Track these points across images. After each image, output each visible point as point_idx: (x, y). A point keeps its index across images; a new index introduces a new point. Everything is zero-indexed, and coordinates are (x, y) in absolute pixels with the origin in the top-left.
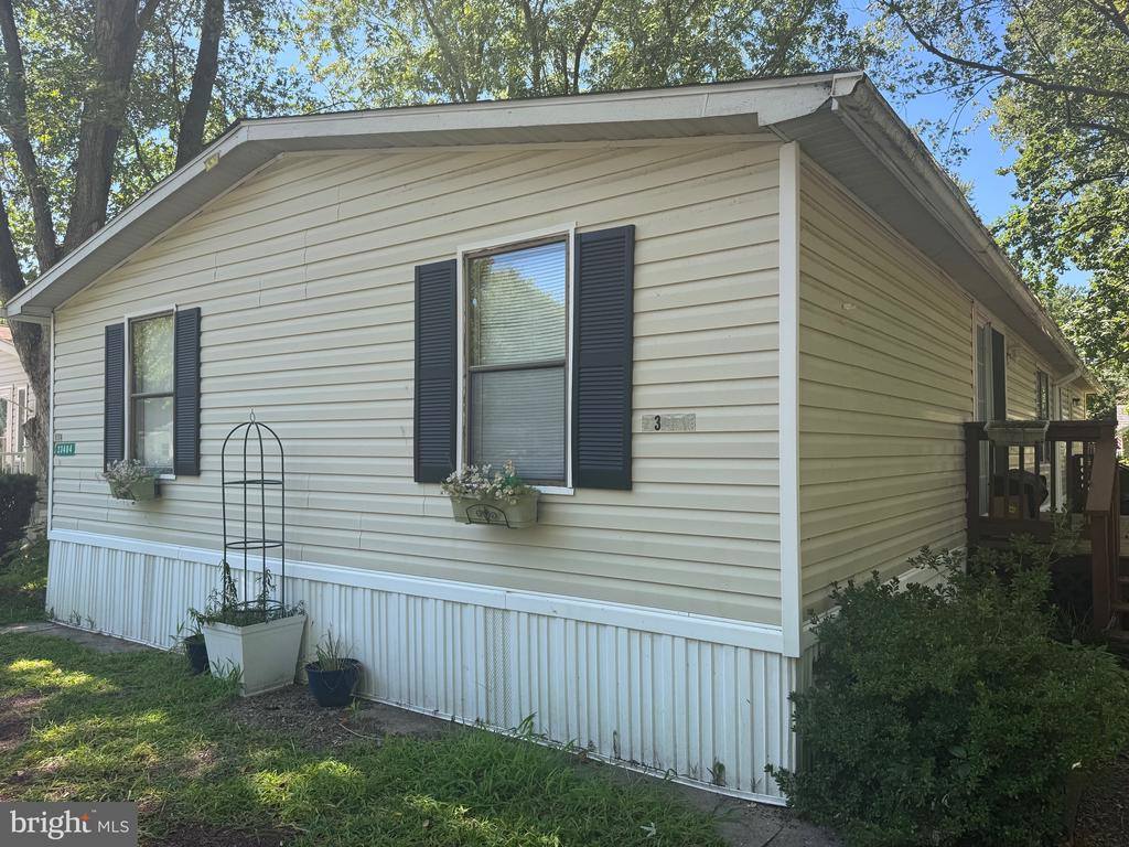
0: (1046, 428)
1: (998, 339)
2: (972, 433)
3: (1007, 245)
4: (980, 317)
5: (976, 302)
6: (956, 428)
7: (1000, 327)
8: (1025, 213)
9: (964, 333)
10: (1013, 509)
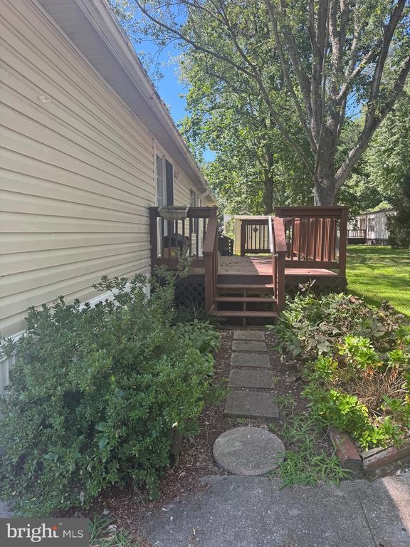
0: (187, 210)
1: (169, 166)
2: (153, 213)
3: (183, 134)
4: (159, 151)
5: (155, 140)
6: (144, 209)
7: (171, 161)
8: (190, 120)
9: (149, 157)
10: (173, 254)
